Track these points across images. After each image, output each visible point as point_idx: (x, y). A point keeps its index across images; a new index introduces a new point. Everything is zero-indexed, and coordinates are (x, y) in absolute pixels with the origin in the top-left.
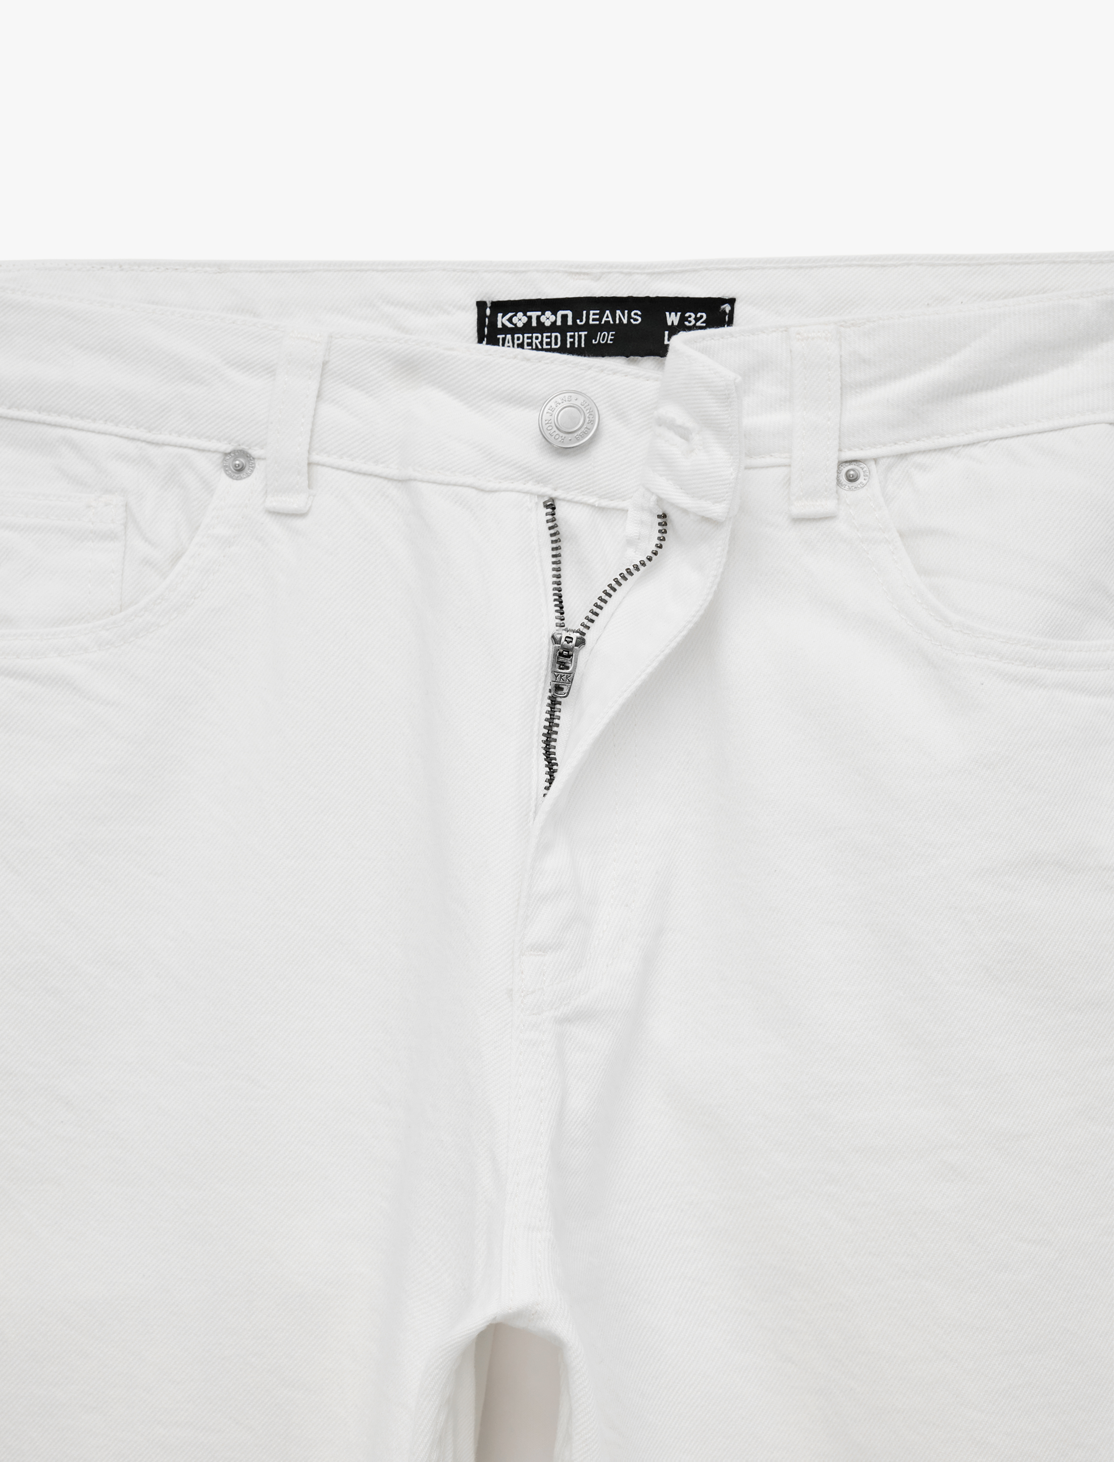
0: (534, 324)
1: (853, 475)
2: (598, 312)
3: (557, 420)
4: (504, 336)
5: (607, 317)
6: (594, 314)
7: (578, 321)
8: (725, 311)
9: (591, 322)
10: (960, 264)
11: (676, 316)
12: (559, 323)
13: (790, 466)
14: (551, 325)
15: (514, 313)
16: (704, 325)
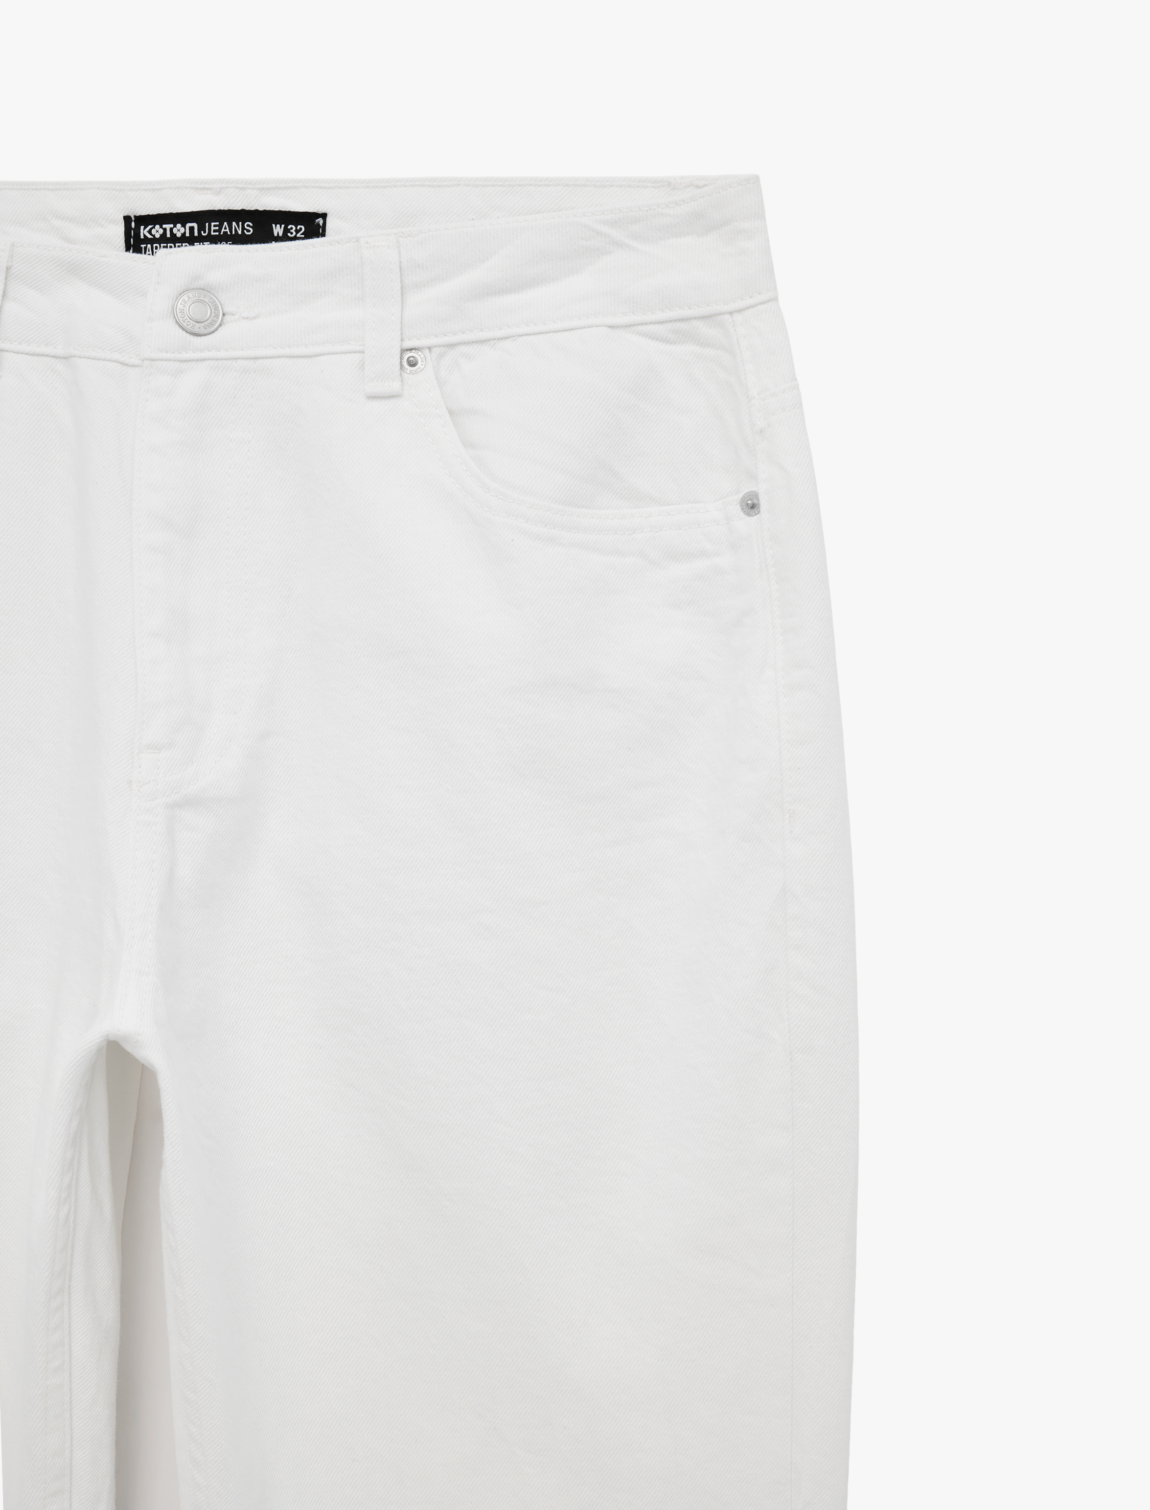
0: (168, 235)
1: (412, 361)
2: (218, 223)
3: (189, 311)
4: (145, 245)
5: (225, 228)
6: (215, 226)
7: (202, 232)
8: (319, 224)
9: (212, 233)
10: (496, 185)
11: (281, 228)
12: (187, 234)
13: (364, 352)
14: (181, 236)
15: (153, 226)
16: (303, 236)
